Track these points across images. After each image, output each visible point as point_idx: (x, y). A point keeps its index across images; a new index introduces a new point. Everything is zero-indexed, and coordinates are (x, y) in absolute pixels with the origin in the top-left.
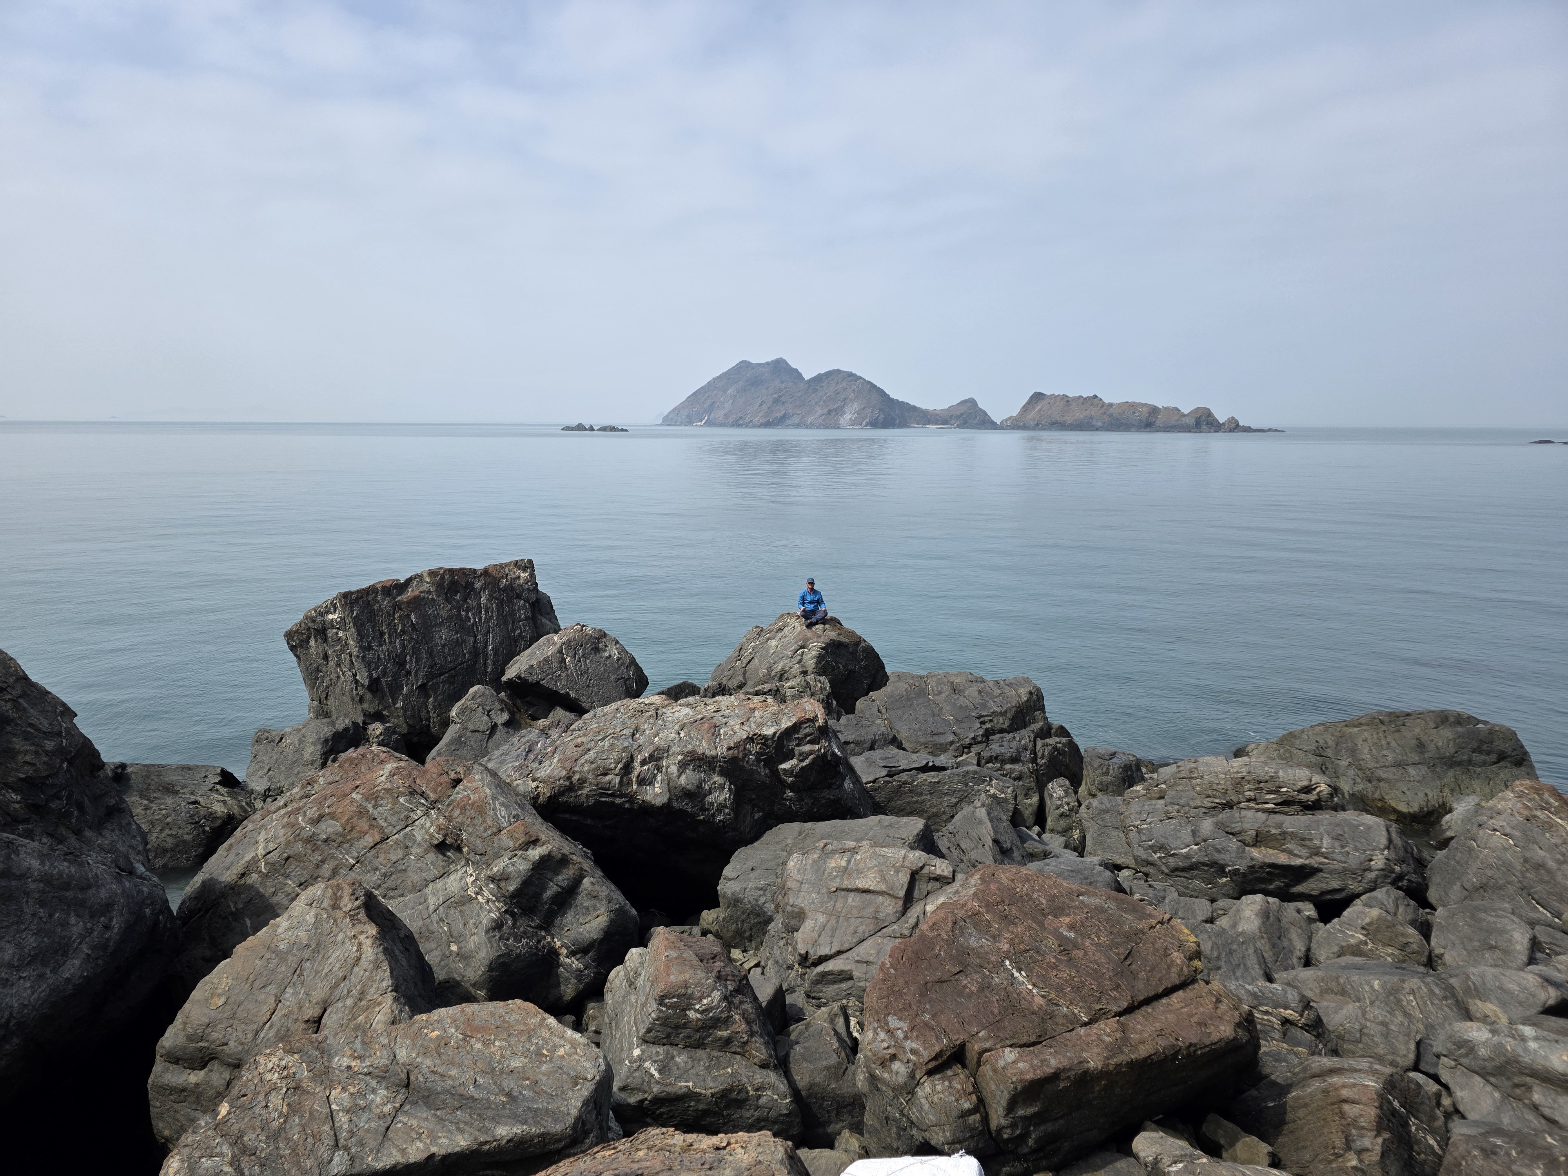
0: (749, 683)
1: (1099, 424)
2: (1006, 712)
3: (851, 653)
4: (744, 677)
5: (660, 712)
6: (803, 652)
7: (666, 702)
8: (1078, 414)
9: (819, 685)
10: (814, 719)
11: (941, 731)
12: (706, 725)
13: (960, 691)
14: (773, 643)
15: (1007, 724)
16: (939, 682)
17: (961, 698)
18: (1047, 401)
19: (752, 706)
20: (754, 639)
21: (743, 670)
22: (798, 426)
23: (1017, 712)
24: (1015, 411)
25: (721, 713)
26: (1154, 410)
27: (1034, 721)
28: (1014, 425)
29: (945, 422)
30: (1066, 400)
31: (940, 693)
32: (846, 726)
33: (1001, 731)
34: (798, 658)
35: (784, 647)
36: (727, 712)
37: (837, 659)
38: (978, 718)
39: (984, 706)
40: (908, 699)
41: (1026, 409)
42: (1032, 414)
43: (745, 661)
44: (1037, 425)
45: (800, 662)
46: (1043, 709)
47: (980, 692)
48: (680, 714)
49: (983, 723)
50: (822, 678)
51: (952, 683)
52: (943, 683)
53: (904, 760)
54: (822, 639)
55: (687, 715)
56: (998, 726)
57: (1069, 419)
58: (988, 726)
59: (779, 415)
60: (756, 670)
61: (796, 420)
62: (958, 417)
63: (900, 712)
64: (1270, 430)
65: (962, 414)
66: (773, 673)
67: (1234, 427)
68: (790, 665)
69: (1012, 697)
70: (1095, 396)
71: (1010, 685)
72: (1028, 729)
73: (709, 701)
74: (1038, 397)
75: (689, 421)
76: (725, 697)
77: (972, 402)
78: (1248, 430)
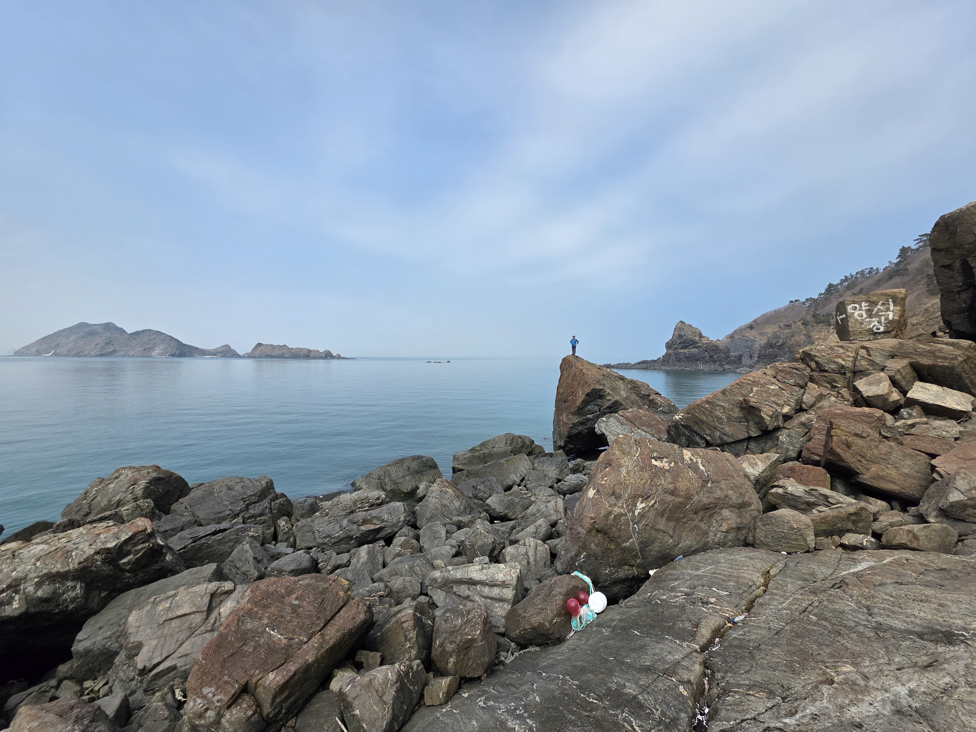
0: (94, 512)
1: (287, 356)
2: (256, 494)
3: (167, 482)
4: (90, 509)
5: (16, 553)
6: (134, 488)
7: (22, 546)
8: (278, 352)
9: (146, 504)
10: (146, 529)
11: (223, 510)
12: (60, 554)
13: (231, 489)
14: (112, 486)
15: (257, 499)
16: (220, 486)
17: (233, 492)
18: (264, 346)
19: (98, 532)
20: (96, 486)
21: (88, 505)
22: (124, 356)
23: (261, 492)
24: (249, 350)
25: (73, 542)
26: (310, 351)
27: (270, 494)
28: (250, 356)
29: (214, 355)
30: (273, 347)
31: (221, 492)
32: (165, 522)
33: (254, 503)
34: (131, 491)
35: (121, 487)
36: (77, 540)
37: (158, 487)
38: (242, 499)
39: (245, 493)
40: (203, 499)
41: (254, 349)
42: (257, 352)
43: (90, 500)
44: (260, 356)
45: (131, 493)
46: (273, 488)
47: (242, 487)
48: (36, 550)
49: (244, 502)
50: (148, 500)
51: (227, 485)
52: (223, 487)
53: (201, 531)
54: (147, 478)
55: (42, 550)
56: (253, 501)
57: (274, 354)
58: (247, 502)
59: (110, 350)
60: (99, 503)
61: (122, 353)
62: (221, 353)
63: (199, 506)
64: (351, 358)
65: (223, 351)
66: (113, 502)
67: (339, 357)
68: (125, 496)
69: (258, 486)
70: (285, 345)
71: (257, 481)
72: (267, 499)
73: (61, 535)
74: (259, 345)
75: (38, 353)
76: (75, 530)
77: (228, 346)
78: (344, 358)
